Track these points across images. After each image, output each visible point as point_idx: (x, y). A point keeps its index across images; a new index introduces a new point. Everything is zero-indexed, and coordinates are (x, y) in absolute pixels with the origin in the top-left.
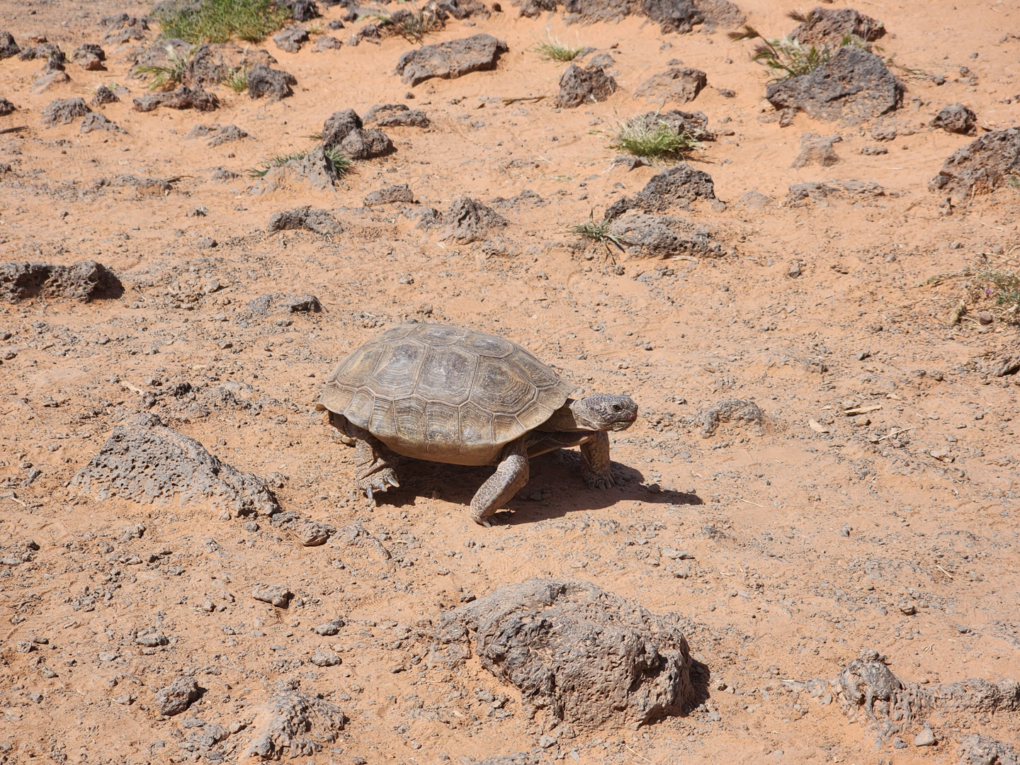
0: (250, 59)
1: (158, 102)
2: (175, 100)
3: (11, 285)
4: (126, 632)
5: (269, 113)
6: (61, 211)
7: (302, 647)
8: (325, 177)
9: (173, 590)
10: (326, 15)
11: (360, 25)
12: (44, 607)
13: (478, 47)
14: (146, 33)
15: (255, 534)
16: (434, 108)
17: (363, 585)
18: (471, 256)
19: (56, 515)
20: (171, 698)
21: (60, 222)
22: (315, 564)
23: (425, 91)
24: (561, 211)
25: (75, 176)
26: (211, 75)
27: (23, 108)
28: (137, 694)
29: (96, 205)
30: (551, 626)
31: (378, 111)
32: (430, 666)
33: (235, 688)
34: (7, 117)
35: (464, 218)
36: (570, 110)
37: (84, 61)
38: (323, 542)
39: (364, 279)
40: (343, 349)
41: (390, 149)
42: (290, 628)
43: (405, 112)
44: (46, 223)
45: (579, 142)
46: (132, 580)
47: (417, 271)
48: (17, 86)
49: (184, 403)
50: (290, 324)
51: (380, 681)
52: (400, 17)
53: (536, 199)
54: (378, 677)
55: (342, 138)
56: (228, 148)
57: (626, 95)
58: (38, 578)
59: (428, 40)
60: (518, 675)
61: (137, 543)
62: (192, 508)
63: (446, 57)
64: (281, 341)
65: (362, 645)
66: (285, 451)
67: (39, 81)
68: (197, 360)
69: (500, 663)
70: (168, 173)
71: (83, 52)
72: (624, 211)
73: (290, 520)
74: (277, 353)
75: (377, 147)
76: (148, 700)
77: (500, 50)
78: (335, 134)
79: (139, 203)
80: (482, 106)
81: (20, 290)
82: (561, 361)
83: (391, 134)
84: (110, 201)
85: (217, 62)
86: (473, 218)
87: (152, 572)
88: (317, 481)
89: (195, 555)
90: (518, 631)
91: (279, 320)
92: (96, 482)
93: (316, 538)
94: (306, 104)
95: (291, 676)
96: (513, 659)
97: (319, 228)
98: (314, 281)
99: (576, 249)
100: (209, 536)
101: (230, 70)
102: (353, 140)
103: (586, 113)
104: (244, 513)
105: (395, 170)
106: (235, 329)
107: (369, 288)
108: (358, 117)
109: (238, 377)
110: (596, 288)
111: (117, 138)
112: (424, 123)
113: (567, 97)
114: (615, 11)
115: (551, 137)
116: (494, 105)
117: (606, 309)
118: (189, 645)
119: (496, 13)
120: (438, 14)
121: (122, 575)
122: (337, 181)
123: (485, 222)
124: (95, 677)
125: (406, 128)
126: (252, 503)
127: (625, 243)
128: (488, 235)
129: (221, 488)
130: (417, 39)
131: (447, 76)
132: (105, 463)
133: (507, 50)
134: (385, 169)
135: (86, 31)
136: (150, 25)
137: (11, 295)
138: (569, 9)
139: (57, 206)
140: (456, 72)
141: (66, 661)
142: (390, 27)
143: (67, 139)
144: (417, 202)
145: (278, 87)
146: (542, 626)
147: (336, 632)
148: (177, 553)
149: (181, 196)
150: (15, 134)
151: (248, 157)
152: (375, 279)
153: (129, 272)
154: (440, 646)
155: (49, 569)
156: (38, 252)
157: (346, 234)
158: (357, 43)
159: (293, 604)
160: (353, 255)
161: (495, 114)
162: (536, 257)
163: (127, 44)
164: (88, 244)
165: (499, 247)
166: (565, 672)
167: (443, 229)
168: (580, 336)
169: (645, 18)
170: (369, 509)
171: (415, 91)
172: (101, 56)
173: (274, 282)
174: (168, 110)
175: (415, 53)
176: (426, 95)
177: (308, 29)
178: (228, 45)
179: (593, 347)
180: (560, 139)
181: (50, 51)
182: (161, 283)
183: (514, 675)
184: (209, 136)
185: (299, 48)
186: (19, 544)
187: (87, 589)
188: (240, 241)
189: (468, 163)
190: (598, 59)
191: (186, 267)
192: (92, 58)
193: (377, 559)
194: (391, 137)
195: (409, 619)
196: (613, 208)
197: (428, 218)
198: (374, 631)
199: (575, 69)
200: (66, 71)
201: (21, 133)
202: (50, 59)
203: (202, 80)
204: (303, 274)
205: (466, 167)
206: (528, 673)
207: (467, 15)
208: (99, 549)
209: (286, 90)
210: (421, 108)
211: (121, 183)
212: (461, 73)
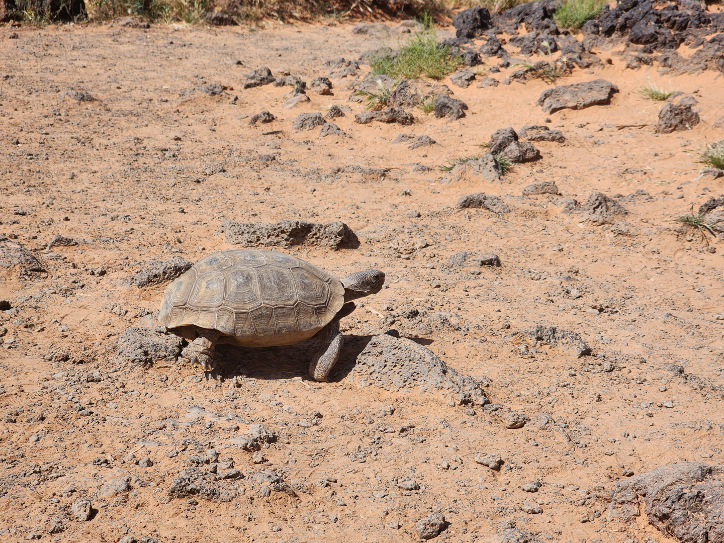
0: (435, 91)
1: (373, 118)
2: (384, 117)
3: (285, 236)
4: (390, 479)
5: (449, 128)
6: (310, 188)
7: (514, 499)
8: (494, 174)
9: (419, 453)
10: (486, 62)
11: (512, 70)
12: (331, 457)
13: (597, 88)
14: (358, 72)
15: (473, 418)
16: (567, 130)
17: (552, 458)
18: (602, 234)
19: (331, 395)
20: (428, 527)
21: (310, 195)
22: (517, 441)
23: (559, 118)
24: (665, 206)
25: (318, 165)
26: (408, 100)
27: (279, 118)
28: (402, 522)
29: (334, 185)
30: (703, 496)
31: (528, 130)
32: (609, 519)
33: (470, 524)
34: (269, 124)
35: (597, 207)
36: (666, 135)
37: (318, 89)
38: (522, 426)
39: (527, 246)
40: (518, 293)
41: (537, 157)
42: (503, 485)
43: (547, 131)
44: (301, 195)
45: (674, 158)
46: (390, 443)
47: (565, 242)
48: (274, 103)
49: (415, 324)
50: (480, 273)
51: (573, 527)
52: (541, 66)
53: (647, 197)
54: (571, 525)
55: (505, 147)
56: (423, 151)
57: (706, 126)
58: (324, 437)
59: (560, 83)
60: (680, 530)
61: (390, 418)
62: (427, 397)
63: (575, 94)
64: (474, 285)
65: (557, 501)
66: (487, 361)
67: (289, 101)
68: (417, 295)
69: (665, 521)
70: (382, 166)
71: (318, 82)
72: (715, 208)
73: (497, 409)
74: (472, 293)
75: (530, 155)
76: (410, 526)
77: (613, 91)
78: (500, 144)
79: (364, 185)
80: (601, 130)
81: (291, 239)
82: (674, 311)
83: (537, 146)
84: (344, 183)
85: (413, 92)
86: (604, 208)
87: (404, 439)
88: (512, 384)
89: (432, 429)
90: (680, 498)
91: (472, 270)
92: (357, 374)
93: (516, 423)
94: (475, 123)
95: (509, 519)
96: (676, 518)
97: (494, 208)
98: (493, 245)
99: (680, 233)
100: (441, 417)
101: (422, 98)
102: (513, 149)
103: (678, 138)
104: (465, 402)
105: (542, 171)
106: (441, 274)
107: (532, 252)
108: (515, 134)
109: (447, 308)
110: (695, 262)
111: (345, 141)
112: (561, 140)
113: (664, 126)
114: (697, 67)
115: (653, 153)
116: (610, 129)
117: (703, 277)
118: (434, 491)
119: (609, 65)
120: (568, 65)
121: (382, 440)
122: (502, 177)
123: (612, 211)
124: (373, 508)
125: (548, 143)
126: (470, 396)
127: (716, 230)
128: (615, 220)
129: (448, 384)
130: (552, 81)
131: (575, 108)
132: (365, 361)
133: (618, 91)
134: (534, 171)
135: (316, 69)
136: (360, 66)
137: (285, 242)
138: (663, 64)
139: (308, 185)
140: (582, 105)
141: (351, 495)
142: (533, 72)
143: (311, 140)
144: (560, 195)
145: (456, 111)
146: (698, 496)
147: (536, 490)
148: (419, 428)
149: (393, 182)
150: (275, 135)
151: (436, 158)
152: (536, 246)
153: (361, 230)
154: (617, 505)
155: (331, 432)
156: (298, 215)
157: (512, 214)
158: (510, 83)
159: (503, 468)
160: (519, 229)
161: (611, 136)
162: (650, 237)
163: (345, 78)
164: (331, 211)
165: (623, 228)
166: (716, 530)
167: (581, 214)
168: (687, 295)
169: (718, 73)
170: (551, 405)
171: (552, 117)
172: (330, 85)
173: (464, 244)
174: (379, 123)
175: (553, 91)
176: (560, 121)
177: (475, 72)
178: (420, 80)
179: (697, 303)
180: (660, 155)
181: (295, 81)
182: (385, 240)
183: (676, 530)
184: (408, 142)
185: (469, 85)
186: (309, 413)
187: (360, 447)
188: (438, 214)
189: (594, 169)
190: (686, 100)
191: (402, 229)
192: (324, 86)
193: (561, 441)
194: (539, 148)
195: (587, 485)
196: (706, 205)
197: (571, 206)
198: (563, 491)
199: (671, 106)
200: (307, 94)
201: (279, 135)
202: (296, 86)
203: (401, 104)
204: (484, 240)
205: (593, 171)
206: (688, 530)
207: (588, 66)
208: (364, 420)
209: (461, 113)
210: (558, 129)
211: (352, 170)
212: (585, 106)
